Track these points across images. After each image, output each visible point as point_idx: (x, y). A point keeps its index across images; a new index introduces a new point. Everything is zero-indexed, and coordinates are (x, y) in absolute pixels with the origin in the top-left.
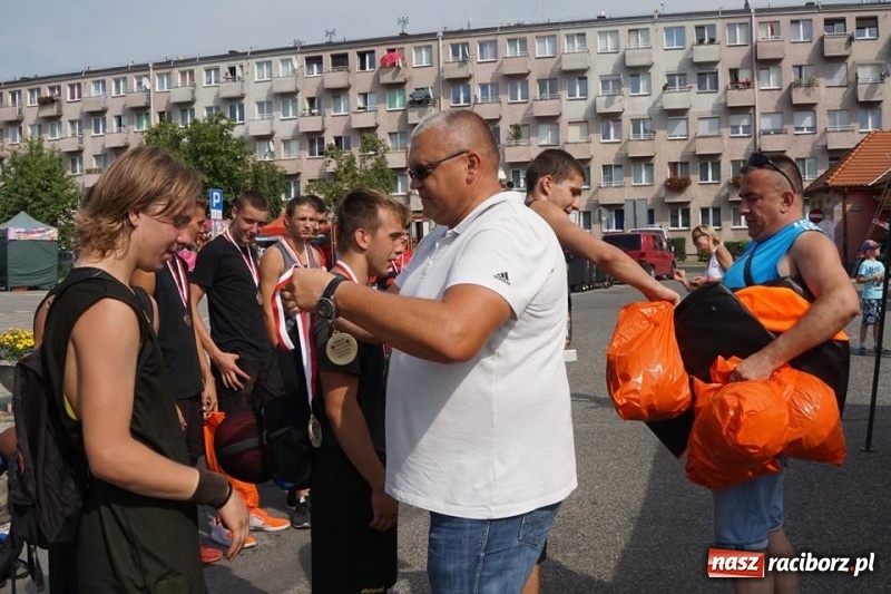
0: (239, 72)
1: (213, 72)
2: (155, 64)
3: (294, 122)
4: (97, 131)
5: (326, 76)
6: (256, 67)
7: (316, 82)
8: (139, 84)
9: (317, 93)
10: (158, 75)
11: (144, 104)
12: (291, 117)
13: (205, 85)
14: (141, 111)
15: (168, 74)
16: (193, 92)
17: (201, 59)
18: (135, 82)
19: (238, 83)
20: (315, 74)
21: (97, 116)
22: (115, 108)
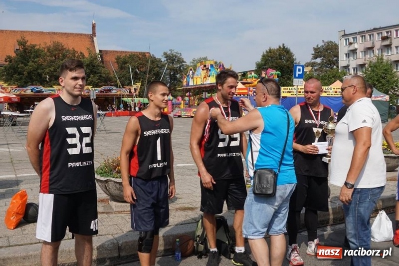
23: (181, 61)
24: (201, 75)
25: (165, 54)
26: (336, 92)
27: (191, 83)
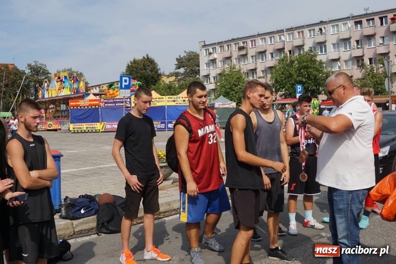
0: (324, 31)
1: (312, 31)
2: (286, 29)
3: (349, 52)
4: (262, 60)
5: (364, 29)
6: (331, 28)
7: (360, 33)
8: (280, 38)
9: (360, 38)
10: (288, 34)
11: (282, 47)
12: (348, 50)
13: (308, 37)
14: (281, 50)
15: (292, 33)
16: (303, 41)
17: (307, 26)
18: (278, 38)
19: (323, 36)
20: (359, 29)
21: (262, 53)
22: (270, 50)
23: (46, 73)
24: (55, 86)
25: (29, 65)
26: (184, 101)
27: (46, 96)
